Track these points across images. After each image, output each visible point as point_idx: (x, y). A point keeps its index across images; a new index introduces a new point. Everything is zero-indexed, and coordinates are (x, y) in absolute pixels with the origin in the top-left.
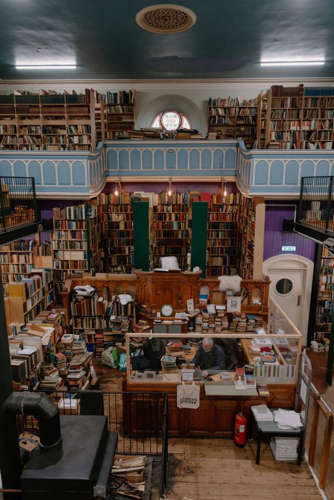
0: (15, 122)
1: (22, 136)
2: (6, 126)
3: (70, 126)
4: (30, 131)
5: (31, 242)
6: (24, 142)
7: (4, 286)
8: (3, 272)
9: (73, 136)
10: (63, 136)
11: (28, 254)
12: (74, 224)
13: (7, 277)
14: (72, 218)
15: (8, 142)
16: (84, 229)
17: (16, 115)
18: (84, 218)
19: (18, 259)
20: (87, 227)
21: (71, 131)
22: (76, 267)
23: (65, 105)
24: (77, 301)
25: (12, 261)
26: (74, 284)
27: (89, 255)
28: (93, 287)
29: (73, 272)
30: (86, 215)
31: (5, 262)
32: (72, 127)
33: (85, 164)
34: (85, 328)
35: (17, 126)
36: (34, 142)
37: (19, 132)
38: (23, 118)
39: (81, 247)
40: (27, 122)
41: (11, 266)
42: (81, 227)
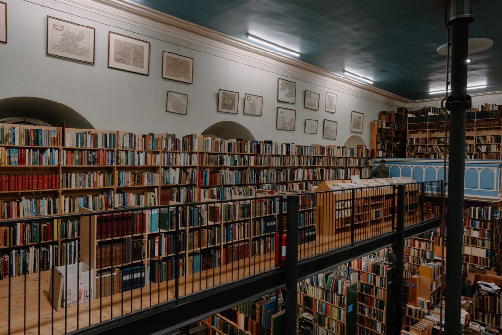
0: (426, 135)
1: (430, 146)
2: (418, 139)
3: (479, 137)
4: (439, 142)
5: (433, 232)
6: (433, 150)
7: (405, 265)
8: (405, 253)
9: (481, 146)
10: (470, 146)
11: (430, 242)
12: (478, 223)
13: (408, 258)
14: (477, 217)
15: (419, 151)
16: (489, 229)
17: (428, 131)
18: (489, 219)
19: (420, 245)
20: (492, 227)
21: (479, 141)
22: (476, 262)
23: (475, 120)
24: (480, 294)
25: (414, 245)
26: (477, 278)
27: (491, 253)
28: (499, 286)
29: (473, 266)
30: (492, 217)
31: (407, 245)
32: (480, 138)
33: (495, 172)
35: (428, 138)
36: (442, 150)
37: (429, 143)
38: (433, 132)
39: (484, 245)
40: (436, 135)
41: (412, 250)
42: (485, 226)
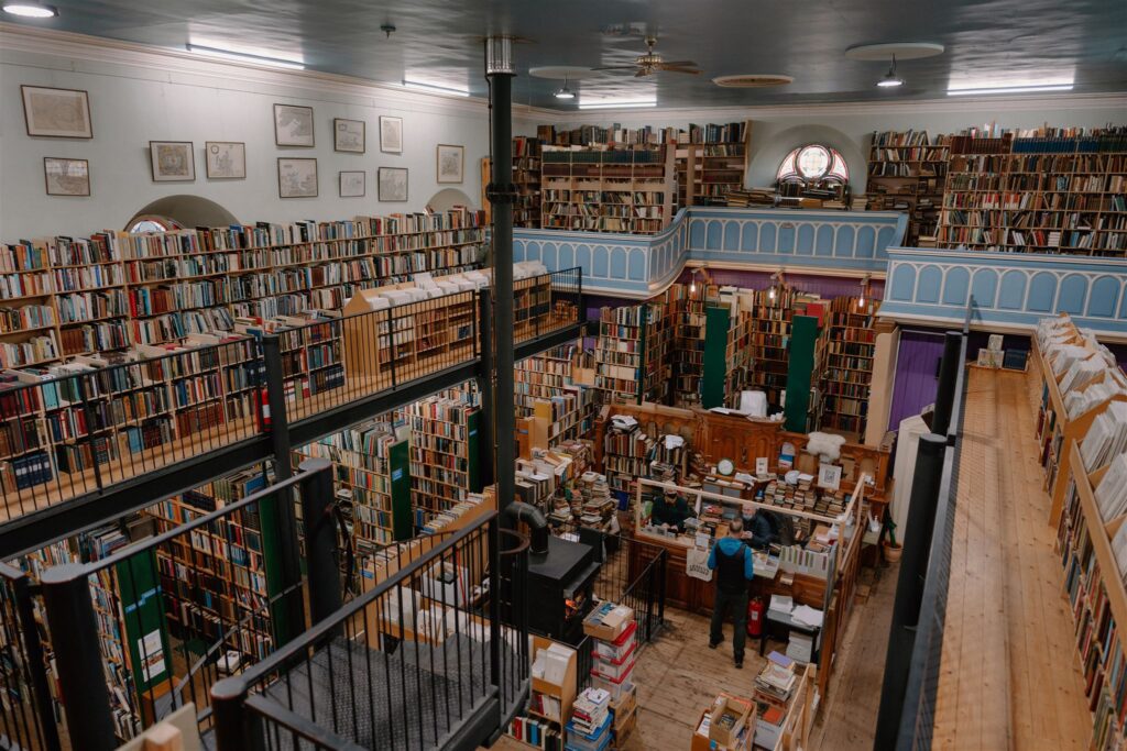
0: (569, 186)
1: (575, 205)
2: (558, 191)
3: (637, 193)
4: (587, 199)
5: (571, 349)
6: (578, 213)
8: (535, 384)
9: (638, 207)
10: (627, 206)
11: (567, 362)
12: (626, 330)
14: (624, 323)
15: (559, 212)
16: (638, 339)
17: (571, 177)
18: (638, 325)
19: (555, 369)
20: (643, 336)
21: (638, 200)
22: (623, 388)
23: (633, 165)
24: (613, 434)
25: (547, 369)
26: (613, 411)
27: (641, 374)
28: (637, 420)
29: (619, 394)
30: (642, 320)
31: (538, 370)
32: (639, 195)
33: (646, 252)
34: (620, 470)
35: (571, 190)
36: (590, 213)
37: (574, 200)
38: (579, 180)
39: (632, 363)
40: (584, 186)
41: (545, 376)
42: (634, 336)
